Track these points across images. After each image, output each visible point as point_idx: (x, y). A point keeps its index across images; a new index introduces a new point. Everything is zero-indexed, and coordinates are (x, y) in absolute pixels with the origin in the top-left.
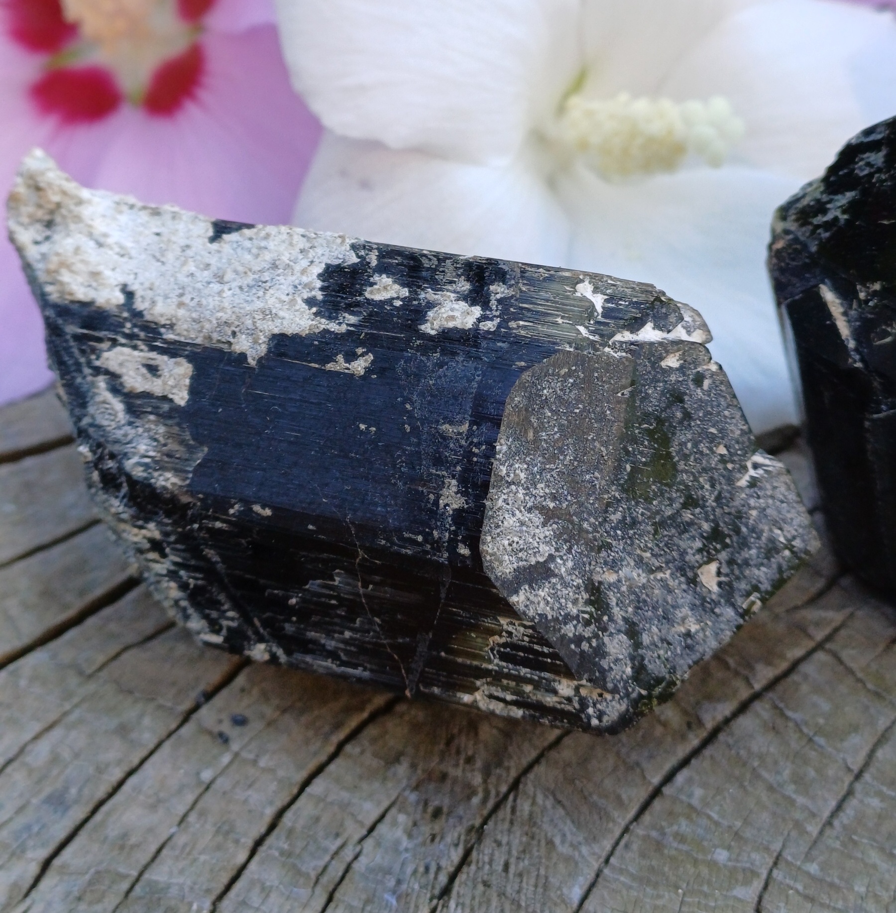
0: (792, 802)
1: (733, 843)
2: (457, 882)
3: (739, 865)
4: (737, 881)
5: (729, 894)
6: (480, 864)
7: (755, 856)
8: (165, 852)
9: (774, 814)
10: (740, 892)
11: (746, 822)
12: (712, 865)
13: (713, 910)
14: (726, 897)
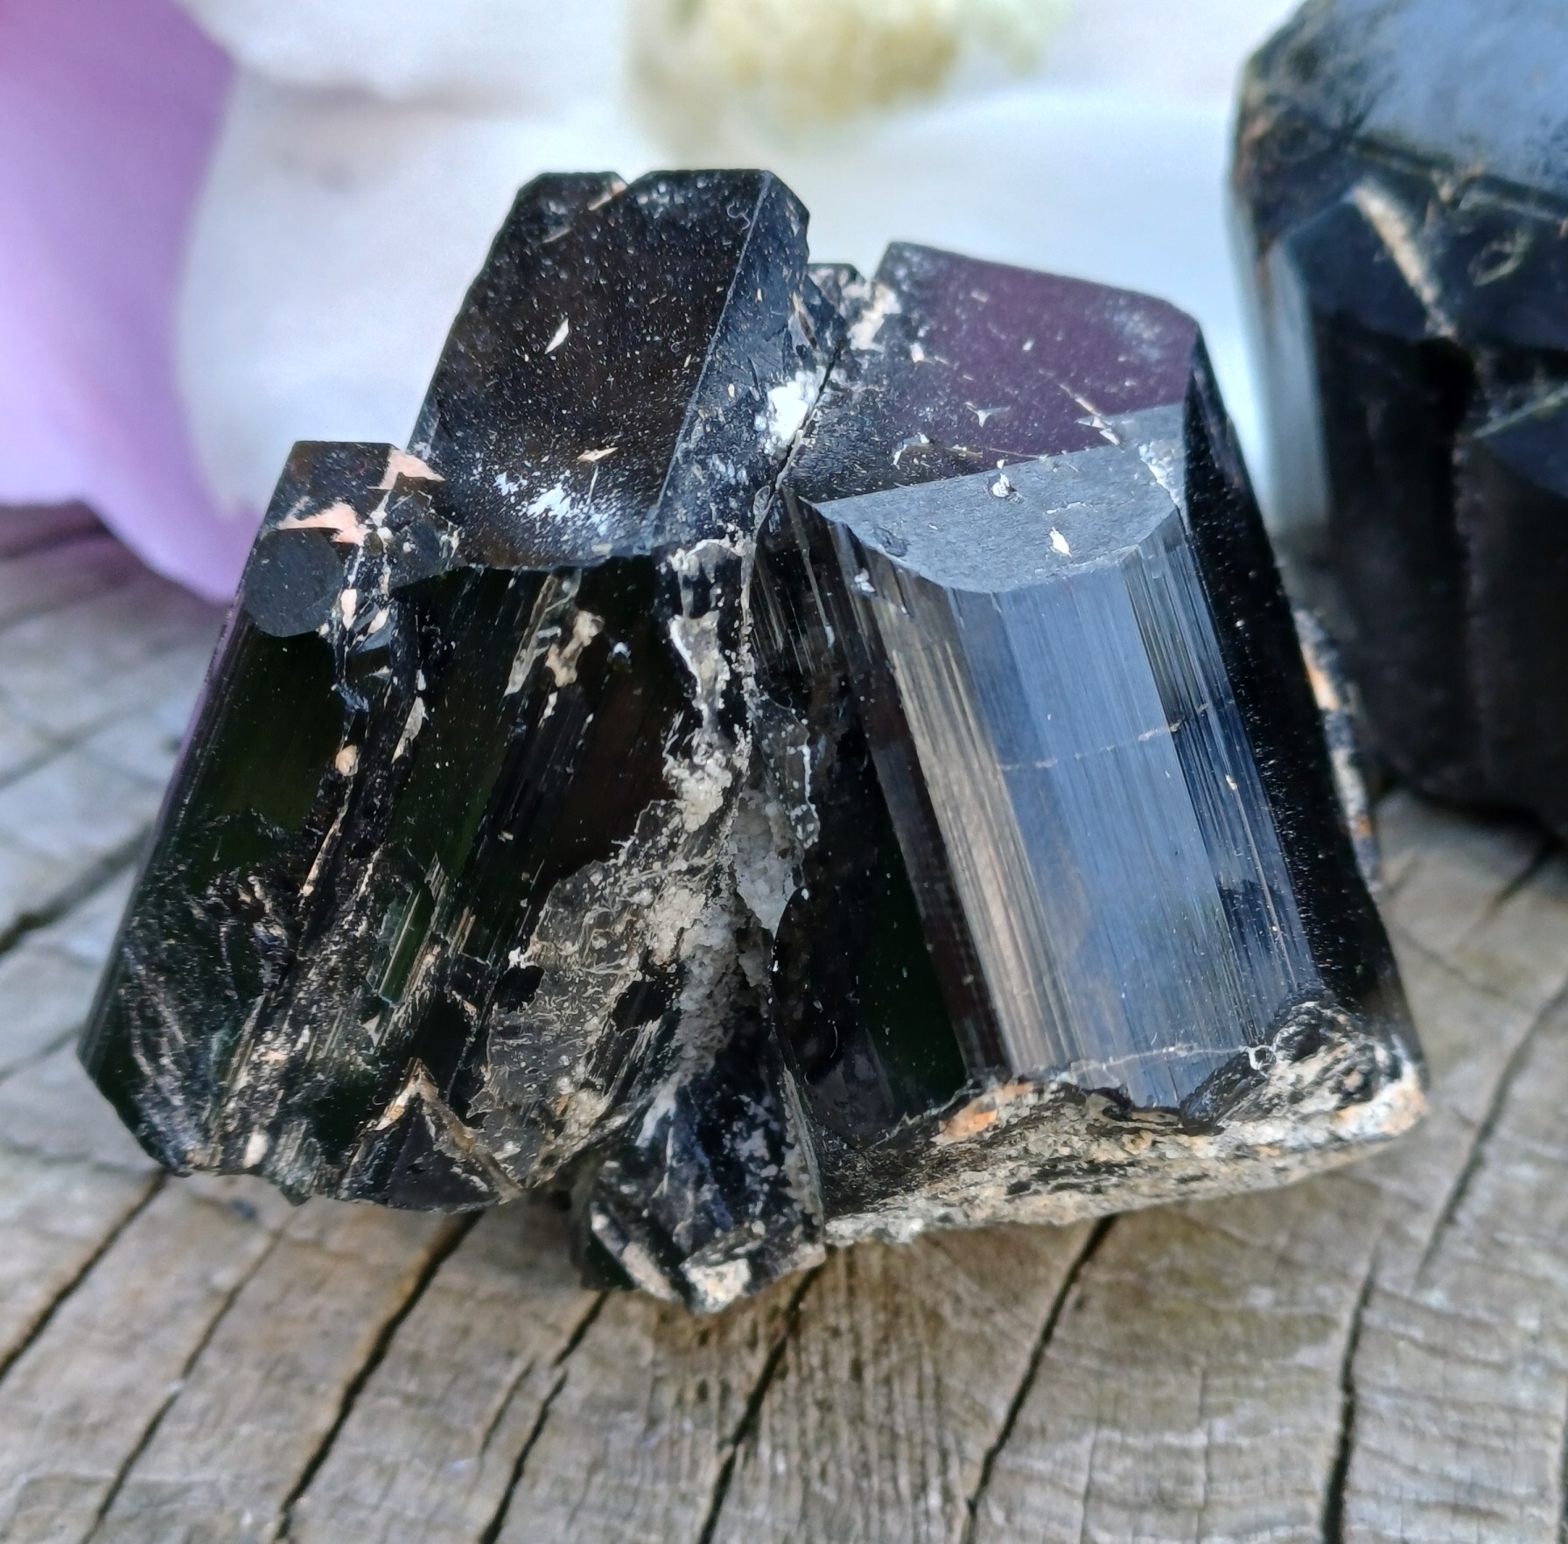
0: (1374, 1190)
1: (1278, 1275)
2: (766, 1408)
3: (1297, 1311)
4: (1298, 1339)
5: (1289, 1362)
6: (805, 1371)
7: (1326, 1293)
8: (165, 1429)
9: (1343, 1214)
10: (1307, 1356)
11: (1295, 1237)
12: (1248, 1317)
13: (1264, 1394)
14: (1284, 1371)
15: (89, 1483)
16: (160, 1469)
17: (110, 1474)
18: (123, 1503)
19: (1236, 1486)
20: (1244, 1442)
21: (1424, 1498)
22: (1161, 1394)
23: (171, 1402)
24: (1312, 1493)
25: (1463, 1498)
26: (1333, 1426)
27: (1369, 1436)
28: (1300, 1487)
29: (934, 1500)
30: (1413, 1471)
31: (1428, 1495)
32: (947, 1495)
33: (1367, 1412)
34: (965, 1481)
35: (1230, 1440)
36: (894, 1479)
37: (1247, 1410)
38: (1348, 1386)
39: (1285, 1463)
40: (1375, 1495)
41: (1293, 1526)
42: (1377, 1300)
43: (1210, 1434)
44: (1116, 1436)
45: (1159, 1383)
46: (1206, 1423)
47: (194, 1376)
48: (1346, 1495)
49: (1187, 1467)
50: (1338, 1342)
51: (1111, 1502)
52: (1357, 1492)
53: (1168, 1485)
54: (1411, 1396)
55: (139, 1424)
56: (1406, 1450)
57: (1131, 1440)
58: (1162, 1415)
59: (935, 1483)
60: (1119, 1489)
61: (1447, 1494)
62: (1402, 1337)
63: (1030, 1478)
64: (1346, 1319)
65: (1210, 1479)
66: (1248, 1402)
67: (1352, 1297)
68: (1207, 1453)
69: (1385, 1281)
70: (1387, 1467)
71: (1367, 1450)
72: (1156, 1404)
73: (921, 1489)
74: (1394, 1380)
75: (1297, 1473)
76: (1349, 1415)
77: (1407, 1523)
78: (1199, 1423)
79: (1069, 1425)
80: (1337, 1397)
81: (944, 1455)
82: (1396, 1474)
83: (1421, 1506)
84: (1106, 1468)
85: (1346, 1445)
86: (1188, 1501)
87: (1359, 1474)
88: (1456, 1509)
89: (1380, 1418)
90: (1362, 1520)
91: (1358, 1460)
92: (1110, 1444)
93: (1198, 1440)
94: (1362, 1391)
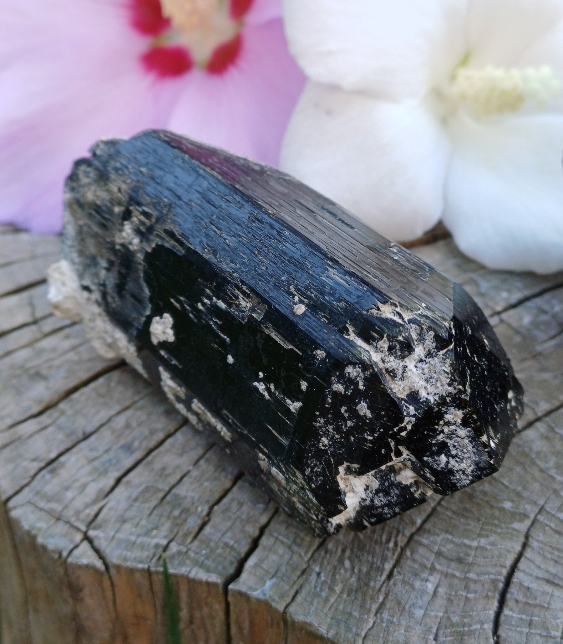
0: (553, 478)
1: (515, 499)
3: (517, 511)
4: (515, 519)
5: (510, 526)
7: (528, 507)
9: (542, 485)
10: (516, 525)
11: (525, 488)
12: (502, 509)
13: (499, 534)
14: (508, 528)
15: (160, 490)
16: (181, 490)
17: (167, 489)
18: (168, 498)
19: (482, 560)
20: (489, 547)
21: (539, 576)
22: (468, 527)
23: (189, 472)
24: (505, 567)
25: (551, 578)
26: (518, 548)
27: (528, 553)
28: (502, 564)
29: (391, 545)
30: (539, 567)
31: (541, 575)
32: (396, 544)
33: (530, 546)
34: (402, 541)
35: (484, 546)
36: (381, 536)
37: (493, 538)
38: (527, 537)
39: (500, 556)
40: (524, 571)
41: (496, 575)
42: (544, 513)
43: (479, 542)
44: (450, 537)
45: (468, 524)
46: (479, 539)
47: (196, 466)
48: (516, 570)
49: (469, 551)
50: (528, 523)
51: (443, 556)
52: (519, 570)
53: (462, 555)
54: (545, 544)
55: (178, 477)
56: (538, 560)
57: (454, 539)
58: (466, 533)
59: (393, 540)
60: (447, 553)
61: (547, 576)
62: (547, 526)
63: (421, 544)
64: (532, 516)
65: (475, 556)
66: (494, 535)
67: (536, 510)
68: (477, 548)
69: (547, 508)
70: (531, 564)
71: (526, 557)
72: (466, 530)
73: (388, 541)
74: (541, 538)
75: (503, 560)
76: (525, 546)
77: (532, 582)
78: (476, 539)
79: (437, 531)
80: (522, 539)
81: (398, 532)
82: (533, 567)
83: (538, 578)
84: (444, 546)
85: (520, 555)
86: (466, 561)
87: (522, 565)
88: (548, 581)
89: (533, 549)
90: (517, 578)
91: (523, 560)
92: (447, 539)
93: (475, 544)
94: (530, 539)
